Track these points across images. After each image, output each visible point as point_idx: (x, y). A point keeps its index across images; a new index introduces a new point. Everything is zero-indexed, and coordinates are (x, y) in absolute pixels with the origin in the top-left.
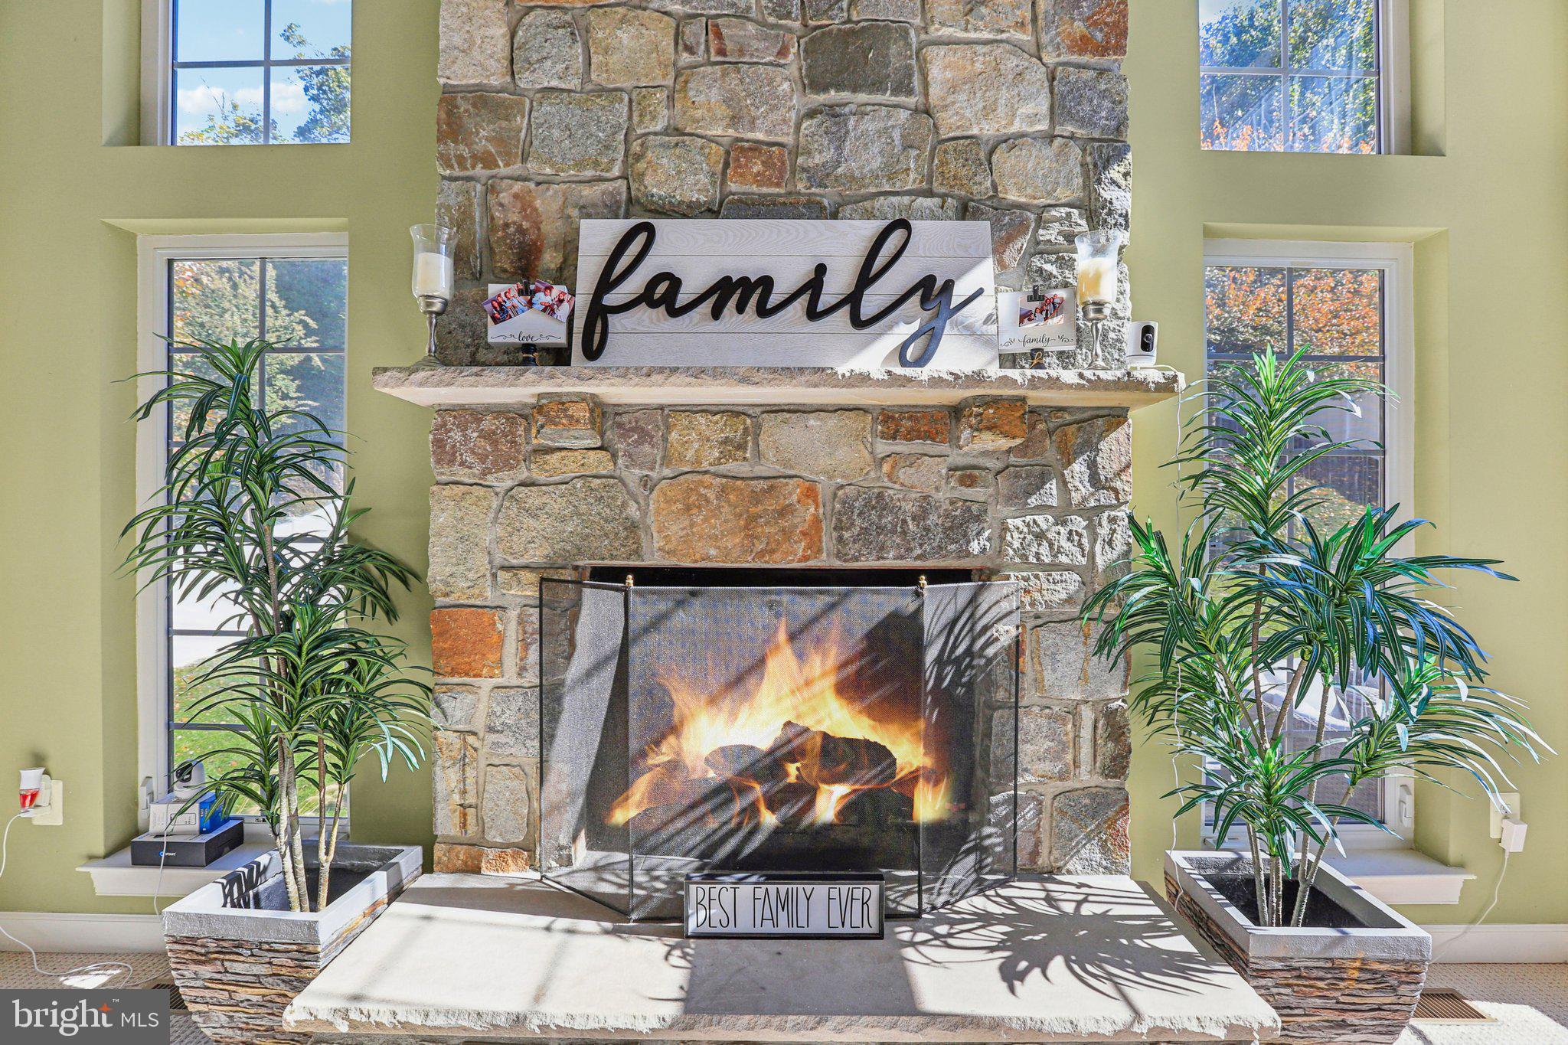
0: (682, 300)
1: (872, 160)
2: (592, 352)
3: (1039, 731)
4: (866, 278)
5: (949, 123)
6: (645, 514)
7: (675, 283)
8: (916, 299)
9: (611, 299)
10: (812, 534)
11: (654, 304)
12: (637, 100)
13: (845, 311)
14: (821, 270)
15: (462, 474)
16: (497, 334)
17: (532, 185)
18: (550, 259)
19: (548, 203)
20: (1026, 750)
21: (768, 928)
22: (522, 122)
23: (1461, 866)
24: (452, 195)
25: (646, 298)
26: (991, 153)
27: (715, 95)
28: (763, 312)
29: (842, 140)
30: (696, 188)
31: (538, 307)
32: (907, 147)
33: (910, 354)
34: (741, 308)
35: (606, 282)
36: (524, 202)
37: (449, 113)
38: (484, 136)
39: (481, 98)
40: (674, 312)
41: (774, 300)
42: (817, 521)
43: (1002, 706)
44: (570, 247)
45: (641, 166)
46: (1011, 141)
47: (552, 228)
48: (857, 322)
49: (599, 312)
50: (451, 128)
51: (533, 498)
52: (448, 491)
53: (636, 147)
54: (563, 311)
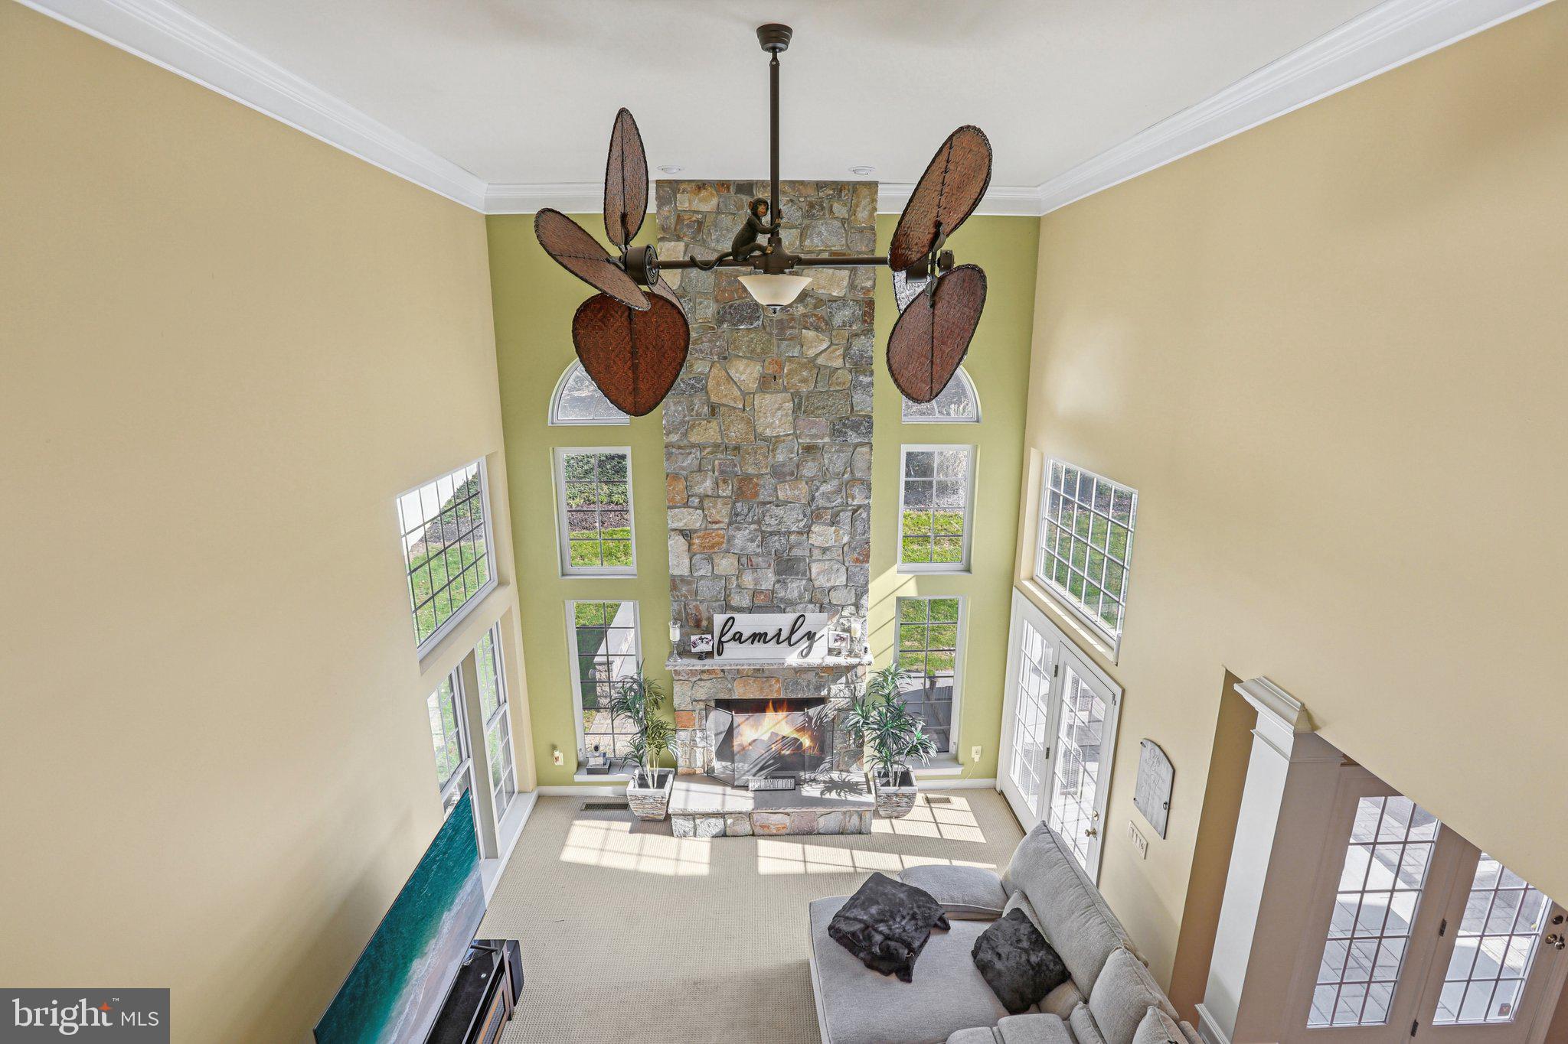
0: (743, 639)
1: (796, 594)
2: (720, 654)
3: (839, 737)
4: (793, 632)
5: (817, 584)
6: (733, 686)
7: (741, 635)
8: (806, 637)
9: (723, 639)
10: (778, 691)
11: (735, 640)
12: (727, 578)
13: (787, 641)
14: (780, 630)
15: (681, 678)
16: (693, 650)
17: (698, 603)
18: (704, 623)
19: (703, 607)
20: (836, 742)
21: (768, 788)
22: (694, 586)
23: (963, 764)
24: (675, 606)
25: (734, 639)
26: (829, 591)
27: (750, 578)
28: (765, 642)
29: (786, 589)
30: (746, 602)
31: (704, 642)
32: (805, 590)
33: (804, 653)
34: (759, 642)
35: (722, 635)
36: (697, 608)
37: (674, 583)
38: (684, 589)
39: (682, 579)
40: (741, 643)
41: (768, 638)
42: (780, 688)
43: (829, 731)
44: (710, 620)
45: (730, 598)
46: (834, 588)
47: (705, 615)
48: (790, 645)
49: (721, 643)
50: (674, 587)
51: (702, 683)
52: (678, 682)
53: (728, 592)
54: (711, 643)
